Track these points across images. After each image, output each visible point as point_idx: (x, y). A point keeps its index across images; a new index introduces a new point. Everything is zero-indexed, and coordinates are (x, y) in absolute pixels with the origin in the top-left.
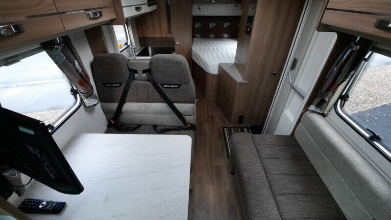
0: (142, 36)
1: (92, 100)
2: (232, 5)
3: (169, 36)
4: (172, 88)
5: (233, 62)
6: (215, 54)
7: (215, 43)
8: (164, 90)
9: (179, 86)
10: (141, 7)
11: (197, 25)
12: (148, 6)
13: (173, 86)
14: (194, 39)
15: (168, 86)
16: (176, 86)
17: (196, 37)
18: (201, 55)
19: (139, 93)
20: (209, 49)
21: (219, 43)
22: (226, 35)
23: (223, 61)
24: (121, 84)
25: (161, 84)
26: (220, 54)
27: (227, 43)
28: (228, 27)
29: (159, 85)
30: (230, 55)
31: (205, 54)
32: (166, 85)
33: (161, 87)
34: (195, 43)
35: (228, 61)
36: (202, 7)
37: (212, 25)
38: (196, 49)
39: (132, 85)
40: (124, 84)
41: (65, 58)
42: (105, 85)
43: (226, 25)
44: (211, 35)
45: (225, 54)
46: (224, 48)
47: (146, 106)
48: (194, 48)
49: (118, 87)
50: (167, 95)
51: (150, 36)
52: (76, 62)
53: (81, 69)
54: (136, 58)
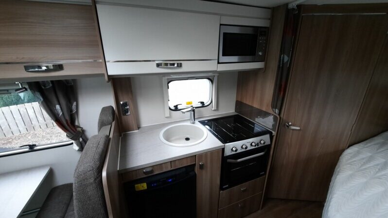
12: (219, 63)
51: (247, 103)
52: (58, 107)
53: (61, 114)
54: (194, 123)
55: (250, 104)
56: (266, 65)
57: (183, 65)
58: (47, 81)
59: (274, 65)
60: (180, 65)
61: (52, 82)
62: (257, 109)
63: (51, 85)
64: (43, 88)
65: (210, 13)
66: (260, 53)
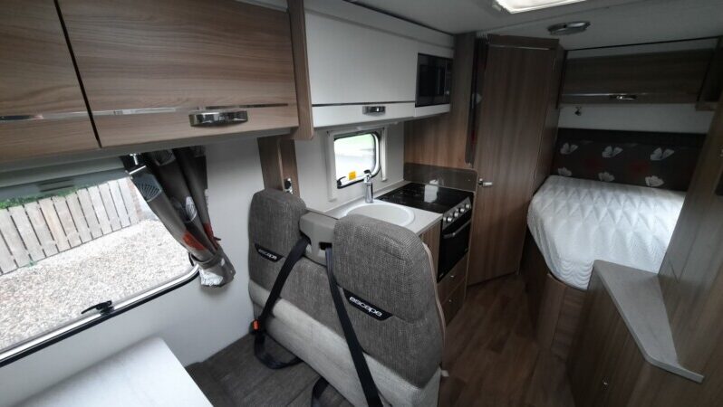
0: (410, 161)
1: (214, 275)
2: (689, 108)
3: (468, 166)
4: (366, 311)
5: (654, 268)
6: (594, 229)
7: (610, 194)
8: (349, 309)
9: (386, 315)
10: (384, 108)
11: (565, 149)
12: (416, 106)
13: (370, 309)
14: (552, 178)
15: (360, 303)
16: (376, 312)
17: (557, 174)
18: (548, 221)
19: (302, 291)
20: (582, 209)
21: (623, 196)
22: (654, 180)
23: (612, 257)
24: (279, 257)
25: (345, 290)
26: (612, 232)
27: (651, 200)
28: (666, 161)
29: (341, 290)
30: (649, 240)
31: (563, 223)
32: (356, 297)
33: (344, 299)
34: (548, 185)
35: (633, 262)
36: (586, 109)
37: (609, 152)
38: (544, 201)
39: (295, 267)
40: (283, 260)
41: (161, 191)
42: (258, 250)
43: (657, 154)
44: (606, 175)
45: (629, 235)
46: (634, 216)
47: (312, 325)
49: (273, 260)
50: (355, 324)
51: (426, 163)
52: (189, 201)
53: (195, 215)
54: (372, 202)
55: (431, 164)
56: (452, 108)
57: (386, 109)
58: (167, 151)
59: (464, 107)
60: (383, 110)
61: (175, 151)
62: (444, 168)
63: (173, 158)
64: (158, 164)
65: (401, 36)
66: (448, 93)
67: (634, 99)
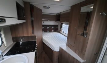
0: (14, 36)
10: (5, 20)
12: (18, 20)
22: (53, 31)
28: (53, 28)
36: (44, 22)
37: (48, 28)
43: (52, 28)
44: (48, 31)
48: (43, 37)
66: (25, 17)
67: (50, 20)
